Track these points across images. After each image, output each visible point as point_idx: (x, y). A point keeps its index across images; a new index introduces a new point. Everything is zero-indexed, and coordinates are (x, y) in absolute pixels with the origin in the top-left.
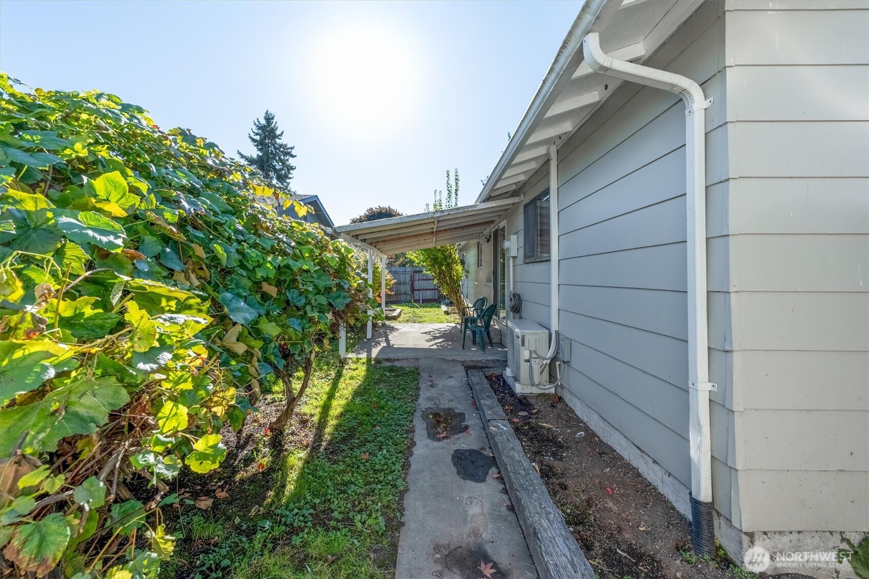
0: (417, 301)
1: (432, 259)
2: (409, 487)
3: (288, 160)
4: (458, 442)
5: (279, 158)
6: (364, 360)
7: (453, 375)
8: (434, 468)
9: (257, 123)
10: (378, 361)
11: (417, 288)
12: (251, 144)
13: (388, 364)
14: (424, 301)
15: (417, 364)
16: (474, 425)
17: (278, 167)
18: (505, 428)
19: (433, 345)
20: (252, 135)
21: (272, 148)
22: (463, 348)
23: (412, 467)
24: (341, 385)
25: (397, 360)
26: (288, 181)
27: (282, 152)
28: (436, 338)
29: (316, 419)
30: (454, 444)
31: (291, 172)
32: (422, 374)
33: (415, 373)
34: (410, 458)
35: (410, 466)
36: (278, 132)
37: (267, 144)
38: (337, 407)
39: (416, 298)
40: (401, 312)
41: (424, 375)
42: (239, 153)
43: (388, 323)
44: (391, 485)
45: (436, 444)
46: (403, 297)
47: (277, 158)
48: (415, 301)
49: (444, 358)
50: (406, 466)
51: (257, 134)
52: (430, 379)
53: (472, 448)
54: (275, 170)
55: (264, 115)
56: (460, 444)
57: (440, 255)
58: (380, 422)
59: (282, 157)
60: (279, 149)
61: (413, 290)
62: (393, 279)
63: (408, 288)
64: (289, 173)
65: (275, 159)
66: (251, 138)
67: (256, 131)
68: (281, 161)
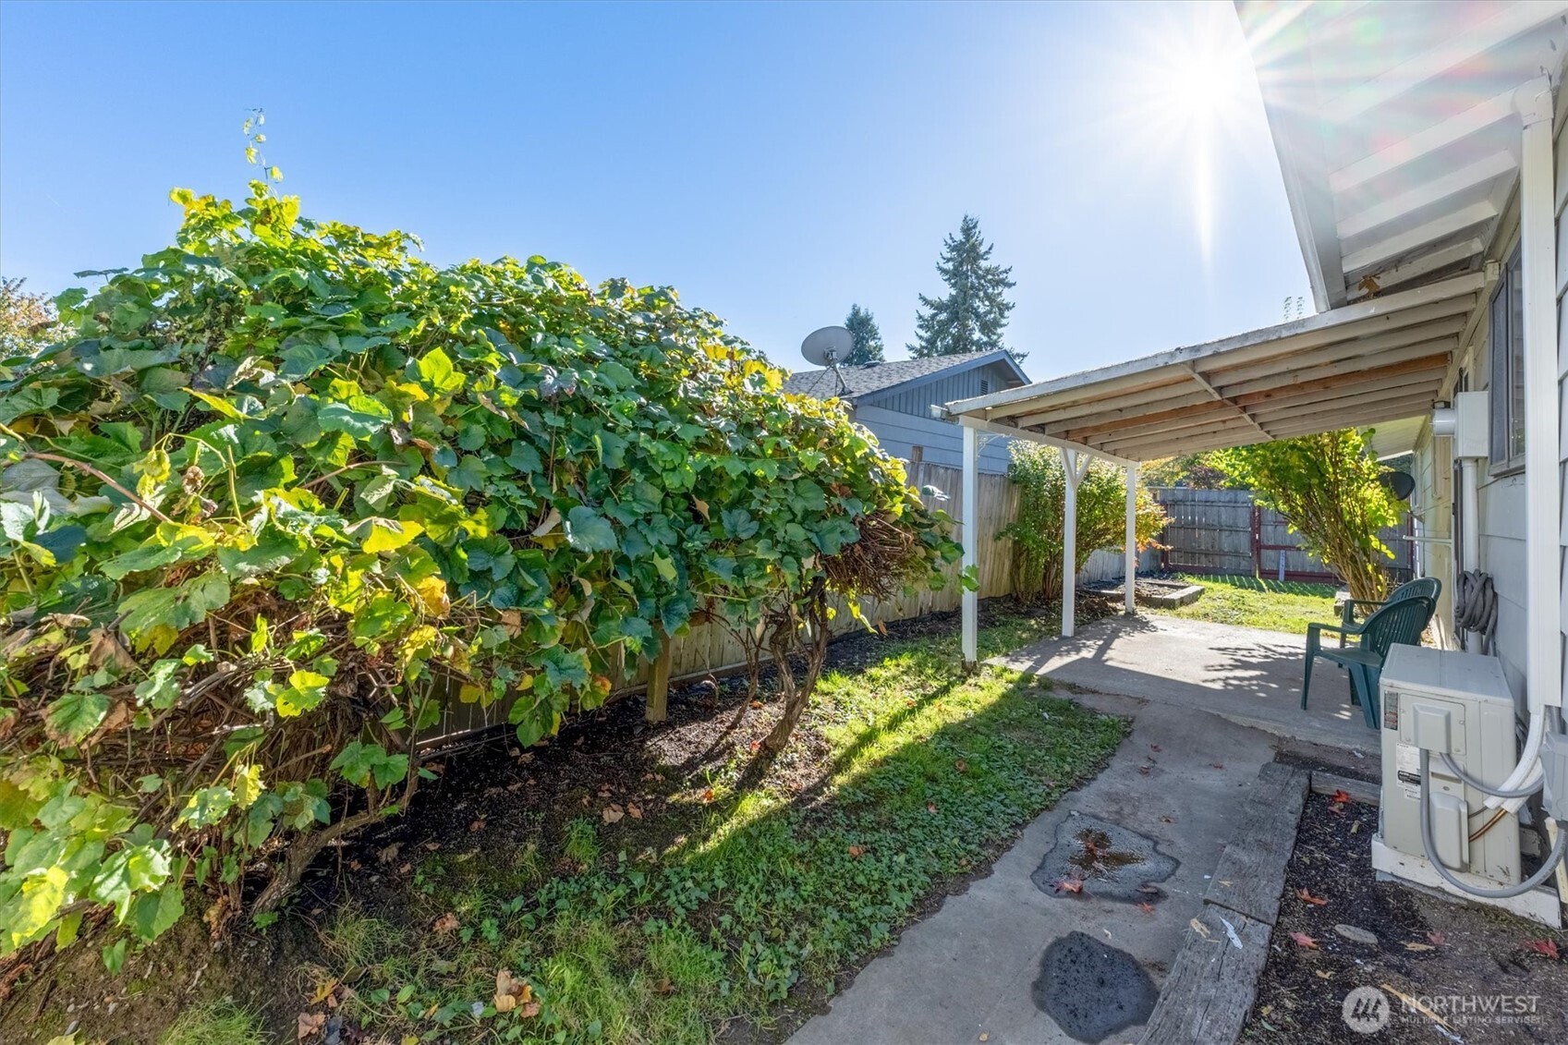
0: (1269, 575)
1: (1271, 471)
2: (896, 950)
3: (1000, 294)
4: (1101, 919)
5: (985, 293)
6: (1016, 676)
7: (1225, 764)
8: (985, 942)
9: (950, 241)
10: (1046, 683)
11: (1271, 543)
12: (939, 277)
13: (1064, 695)
14: (1290, 576)
15: (1134, 712)
16: (1183, 901)
17: (982, 310)
18: (1237, 943)
19: (1213, 681)
20: (941, 262)
21: (973, 279)
22: (1304, 706)
23: (937, 916)
24: (927, 710)
25: (1094, 692)
26: (999, 331)
27: (989, 281)
28: (1246, 666)
29: (837, 753)
30: (1085, 918)
31: (1006, 313)
32: (1135, 737)
33: (1122, 731)
34: (949, 897)
35: (937, 910)
36: (983, 249)
37: (965, 273)
38: (889, 743)
39: (1268, 566)
40: (1202, 592)
41: (1140, 741)
42: (922, 298)
43: (1143, 612)
44: (860, 925)
45: (1040, 898)
46: (1228, 562)
47: (981, 294)
48: (1264, 574)
49: (1224, 716)
50: (926, 905)
51: (948, 260)
52: (1154, 755)
53: (1127, 949)
54: (978, 316)
55: (960, 224)
56: (1101, 925)
57: (1294, 460)
58: (944, 801)
59: (990, 290)
60: (984, 277)
61: (1257, 547)
62: (1166, 515)
63: (1243, 542)
64: (1002, 316)
65: (977, 296)
66: (940, 268)
67: (949, 255)
68: (988, 297)
